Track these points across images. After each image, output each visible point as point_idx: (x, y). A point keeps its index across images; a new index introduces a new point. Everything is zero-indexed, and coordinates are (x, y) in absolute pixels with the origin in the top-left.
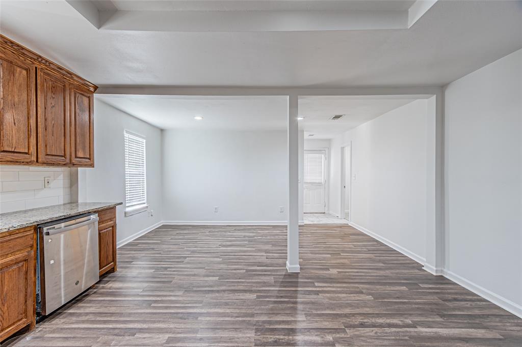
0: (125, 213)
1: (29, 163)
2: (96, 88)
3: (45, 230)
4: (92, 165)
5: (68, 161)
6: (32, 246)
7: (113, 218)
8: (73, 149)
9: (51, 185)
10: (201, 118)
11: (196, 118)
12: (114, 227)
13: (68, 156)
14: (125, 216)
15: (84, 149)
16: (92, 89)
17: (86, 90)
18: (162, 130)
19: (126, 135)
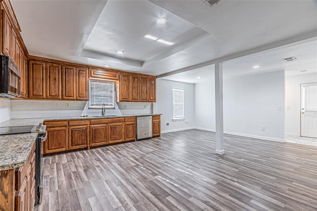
0: (173, 120)
1: (138, 101)
2: (156, 77)
3: (137, 118)
4: (155, 102)
5: (147, 100)
6: (135, 121)
7: (159, 119)
8: (149, 97)
9: (147, 107)
10: (200, 78)
11: (198, 78)
12: (159, 122)
13: (148, 99)
14: (173, 121)
15: (152, 96)
16: (155, 77)
17: (153, 78)
18: (194, 84)
19: (173, 89)
